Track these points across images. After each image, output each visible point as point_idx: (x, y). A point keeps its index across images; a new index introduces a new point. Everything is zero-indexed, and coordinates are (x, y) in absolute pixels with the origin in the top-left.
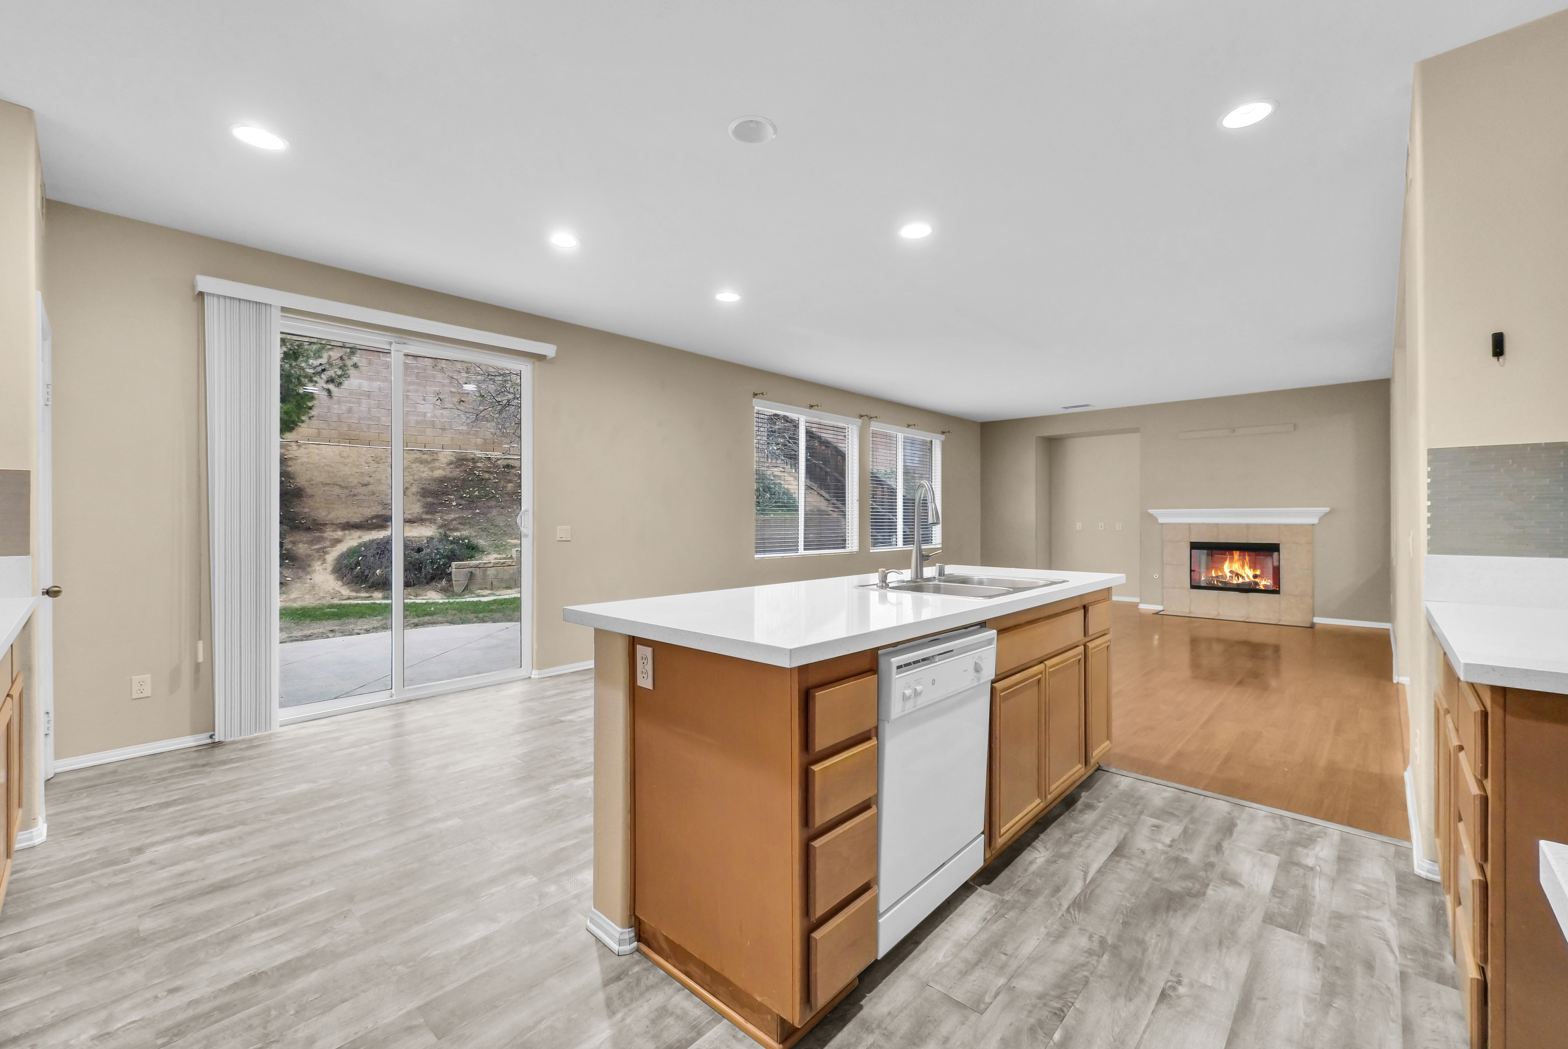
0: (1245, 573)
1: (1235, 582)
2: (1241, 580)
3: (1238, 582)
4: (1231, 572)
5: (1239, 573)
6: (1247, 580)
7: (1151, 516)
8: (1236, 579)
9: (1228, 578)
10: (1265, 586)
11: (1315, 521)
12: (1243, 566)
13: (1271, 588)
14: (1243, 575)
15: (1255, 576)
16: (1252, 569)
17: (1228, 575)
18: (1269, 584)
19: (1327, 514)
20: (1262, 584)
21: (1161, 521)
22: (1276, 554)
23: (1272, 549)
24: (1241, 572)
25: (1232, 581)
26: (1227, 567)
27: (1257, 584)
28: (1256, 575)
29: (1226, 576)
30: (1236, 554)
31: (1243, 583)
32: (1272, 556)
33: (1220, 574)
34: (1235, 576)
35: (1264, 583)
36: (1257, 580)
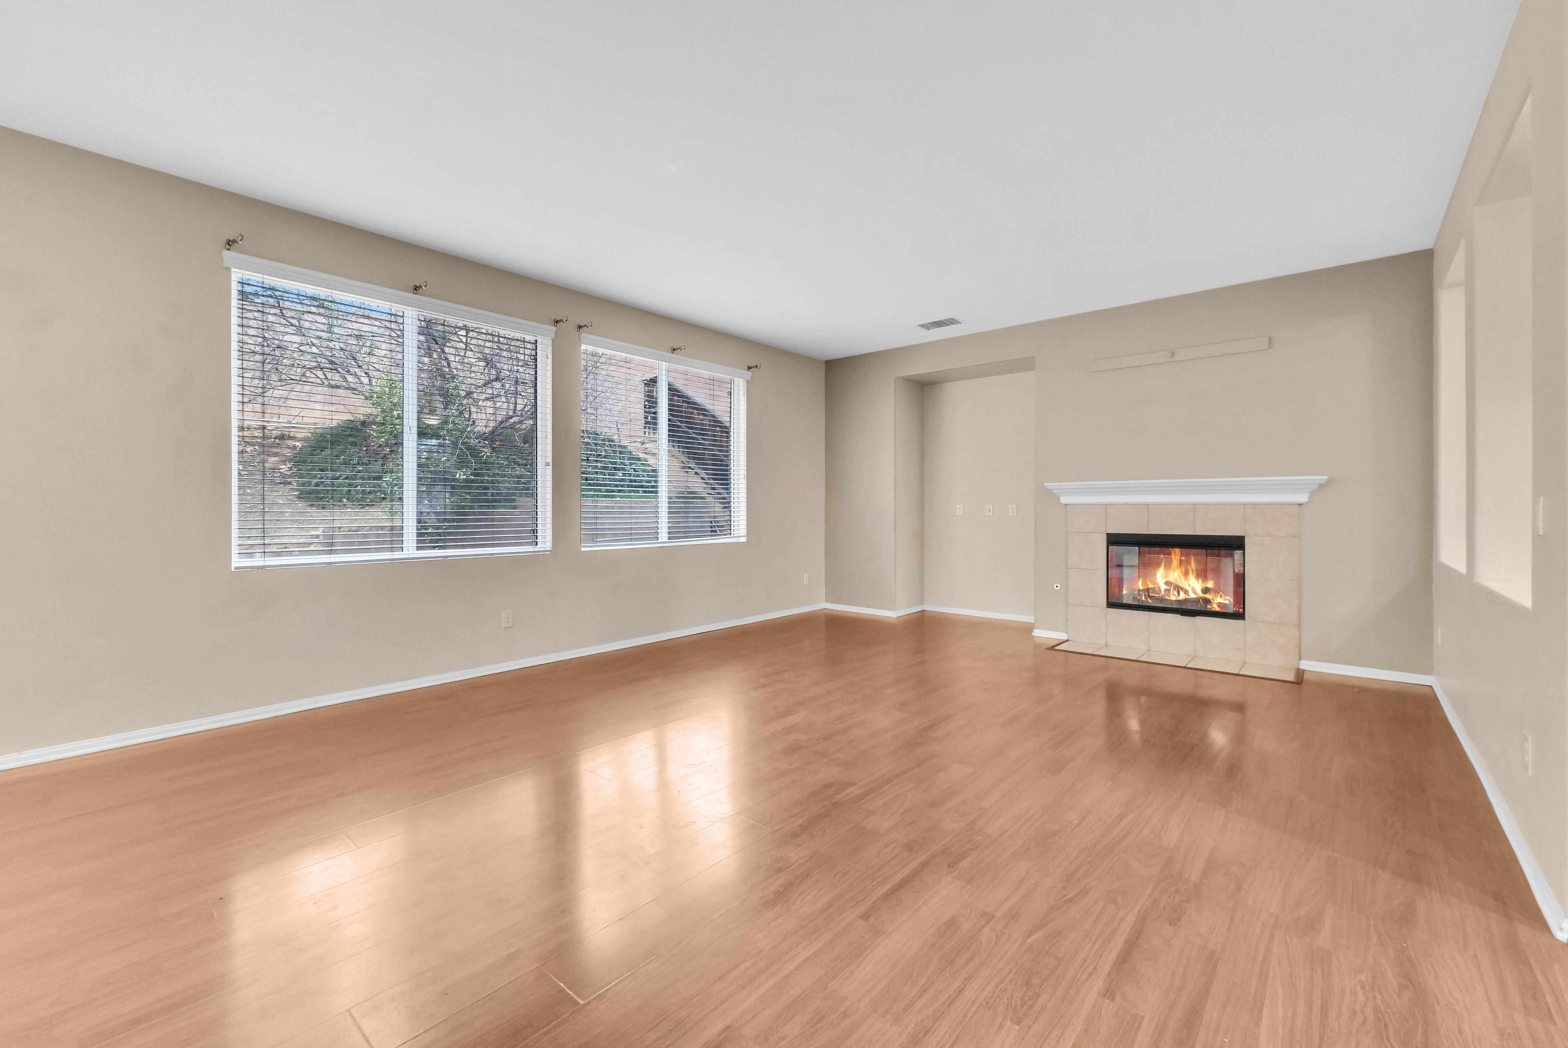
0: (1189, 585)
1: (1173, 598)
2: (1182, 596)
3: (1178, 599)
4: (1167, 583)
5: (1180, 584)
6: (1192, 596)
7: (1049, 491)
8: (1176, 593)
9: (1163, 593)
10: (1219, 605)
11: (1303, 498)
12: (1186, 574)
13: (1231, 610)
14: (1187, 588)
15: (1206, 590)
16: (1200, 580)
17: (1163, 587)
18: (1227, 602)
19: (1321, 486)
20: (1215, 602)
21: (1064, 500)
22: (1238, 554)
23: (1235, 544)
24: (1182, 583)
25: (1169, 597)
26: (1162, 576)
27: (1207, 601)
28: (1206, 588)
29: (1160, 590)
30: (1176, 554)
31: (1186, 601)
32: (1232, 556)
33: (1151, 586)
34: (1174, 589)
35: (1219, 601)
36: (1208, 596)
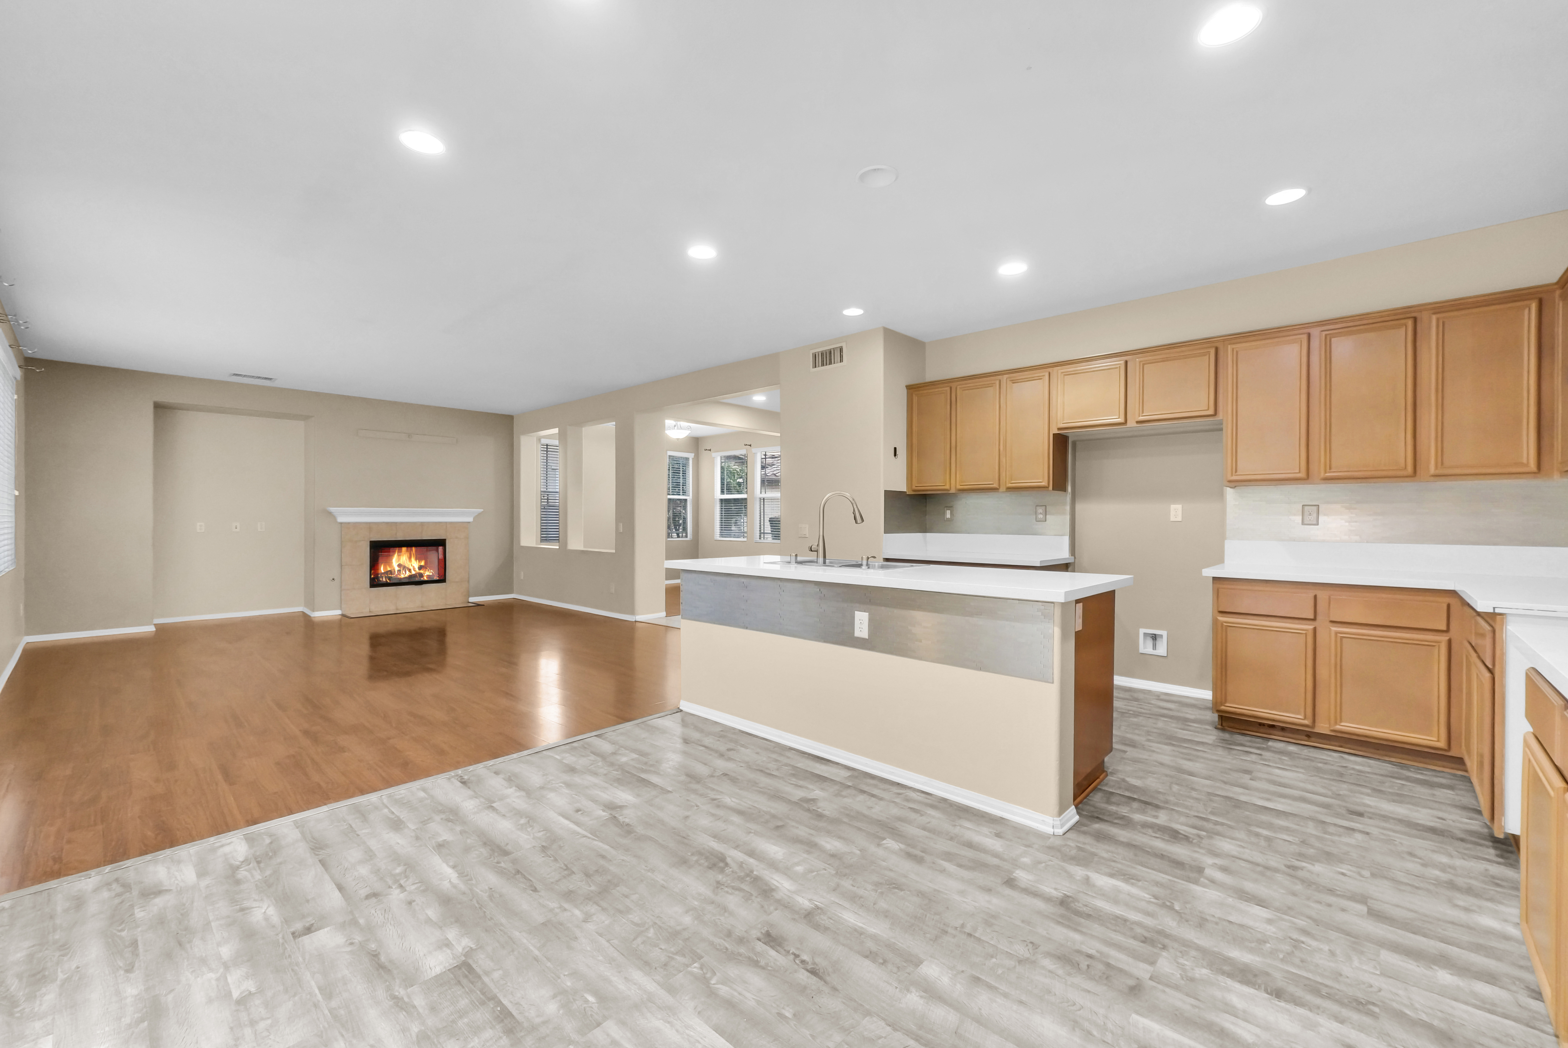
0: (412, 566)
1: (402, 576)
2: (408, 574)
3: (405, 576)
4: (399, 565)
5: (407, 566)
6: (413, 573)
7: (330, 513)
8: (404, 572)
9: (396, 573)
10: (428, 576)
11: (470, 519)
12: (409, 560)
13: (436, 578)
14: (411, 568)
15: (420, 568)
16: (418, 562)
17: (397, 569)
18: (431, 574)
19: (480, 514)
20: (425, 575)
21: (341, 519)
22: (441, 549)
23: (441, 543)
24: (408, 564)
25: (400, 575)
26: (395, 562)
27: (421, 575)
28: (421, 566)
29: (395, 571)
30: (404, 549)
31: (410, 576)
33: (389, 569)
34: (403, 570)
35: (427, 574)
36: (422, 571)
